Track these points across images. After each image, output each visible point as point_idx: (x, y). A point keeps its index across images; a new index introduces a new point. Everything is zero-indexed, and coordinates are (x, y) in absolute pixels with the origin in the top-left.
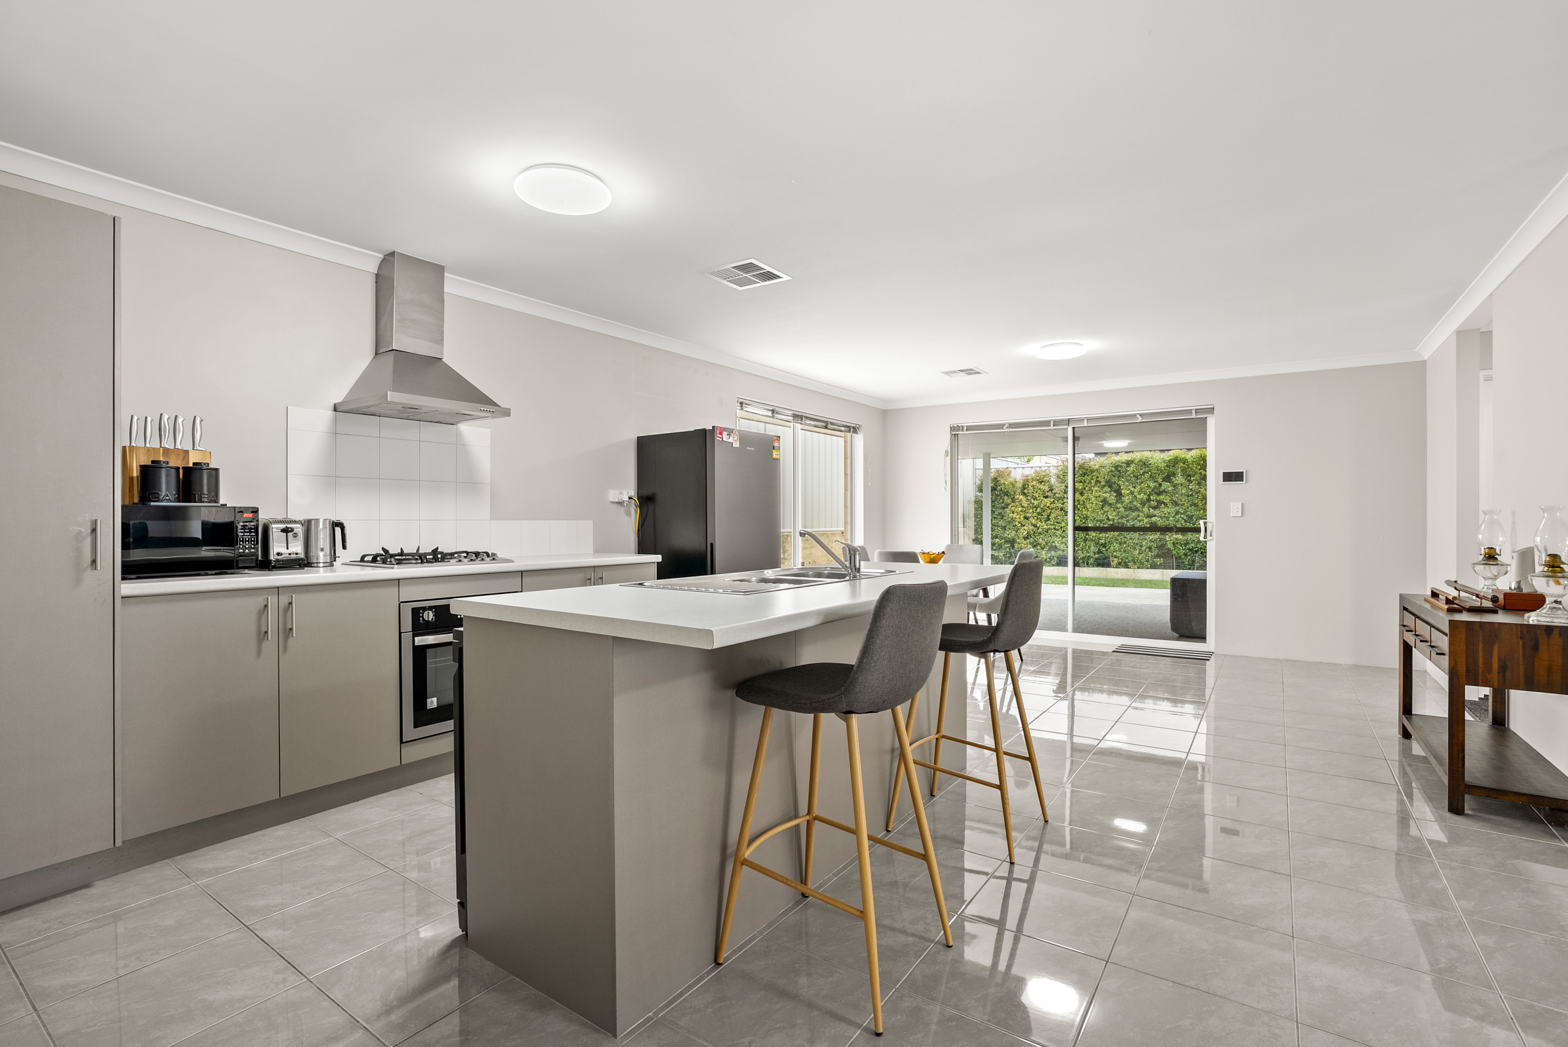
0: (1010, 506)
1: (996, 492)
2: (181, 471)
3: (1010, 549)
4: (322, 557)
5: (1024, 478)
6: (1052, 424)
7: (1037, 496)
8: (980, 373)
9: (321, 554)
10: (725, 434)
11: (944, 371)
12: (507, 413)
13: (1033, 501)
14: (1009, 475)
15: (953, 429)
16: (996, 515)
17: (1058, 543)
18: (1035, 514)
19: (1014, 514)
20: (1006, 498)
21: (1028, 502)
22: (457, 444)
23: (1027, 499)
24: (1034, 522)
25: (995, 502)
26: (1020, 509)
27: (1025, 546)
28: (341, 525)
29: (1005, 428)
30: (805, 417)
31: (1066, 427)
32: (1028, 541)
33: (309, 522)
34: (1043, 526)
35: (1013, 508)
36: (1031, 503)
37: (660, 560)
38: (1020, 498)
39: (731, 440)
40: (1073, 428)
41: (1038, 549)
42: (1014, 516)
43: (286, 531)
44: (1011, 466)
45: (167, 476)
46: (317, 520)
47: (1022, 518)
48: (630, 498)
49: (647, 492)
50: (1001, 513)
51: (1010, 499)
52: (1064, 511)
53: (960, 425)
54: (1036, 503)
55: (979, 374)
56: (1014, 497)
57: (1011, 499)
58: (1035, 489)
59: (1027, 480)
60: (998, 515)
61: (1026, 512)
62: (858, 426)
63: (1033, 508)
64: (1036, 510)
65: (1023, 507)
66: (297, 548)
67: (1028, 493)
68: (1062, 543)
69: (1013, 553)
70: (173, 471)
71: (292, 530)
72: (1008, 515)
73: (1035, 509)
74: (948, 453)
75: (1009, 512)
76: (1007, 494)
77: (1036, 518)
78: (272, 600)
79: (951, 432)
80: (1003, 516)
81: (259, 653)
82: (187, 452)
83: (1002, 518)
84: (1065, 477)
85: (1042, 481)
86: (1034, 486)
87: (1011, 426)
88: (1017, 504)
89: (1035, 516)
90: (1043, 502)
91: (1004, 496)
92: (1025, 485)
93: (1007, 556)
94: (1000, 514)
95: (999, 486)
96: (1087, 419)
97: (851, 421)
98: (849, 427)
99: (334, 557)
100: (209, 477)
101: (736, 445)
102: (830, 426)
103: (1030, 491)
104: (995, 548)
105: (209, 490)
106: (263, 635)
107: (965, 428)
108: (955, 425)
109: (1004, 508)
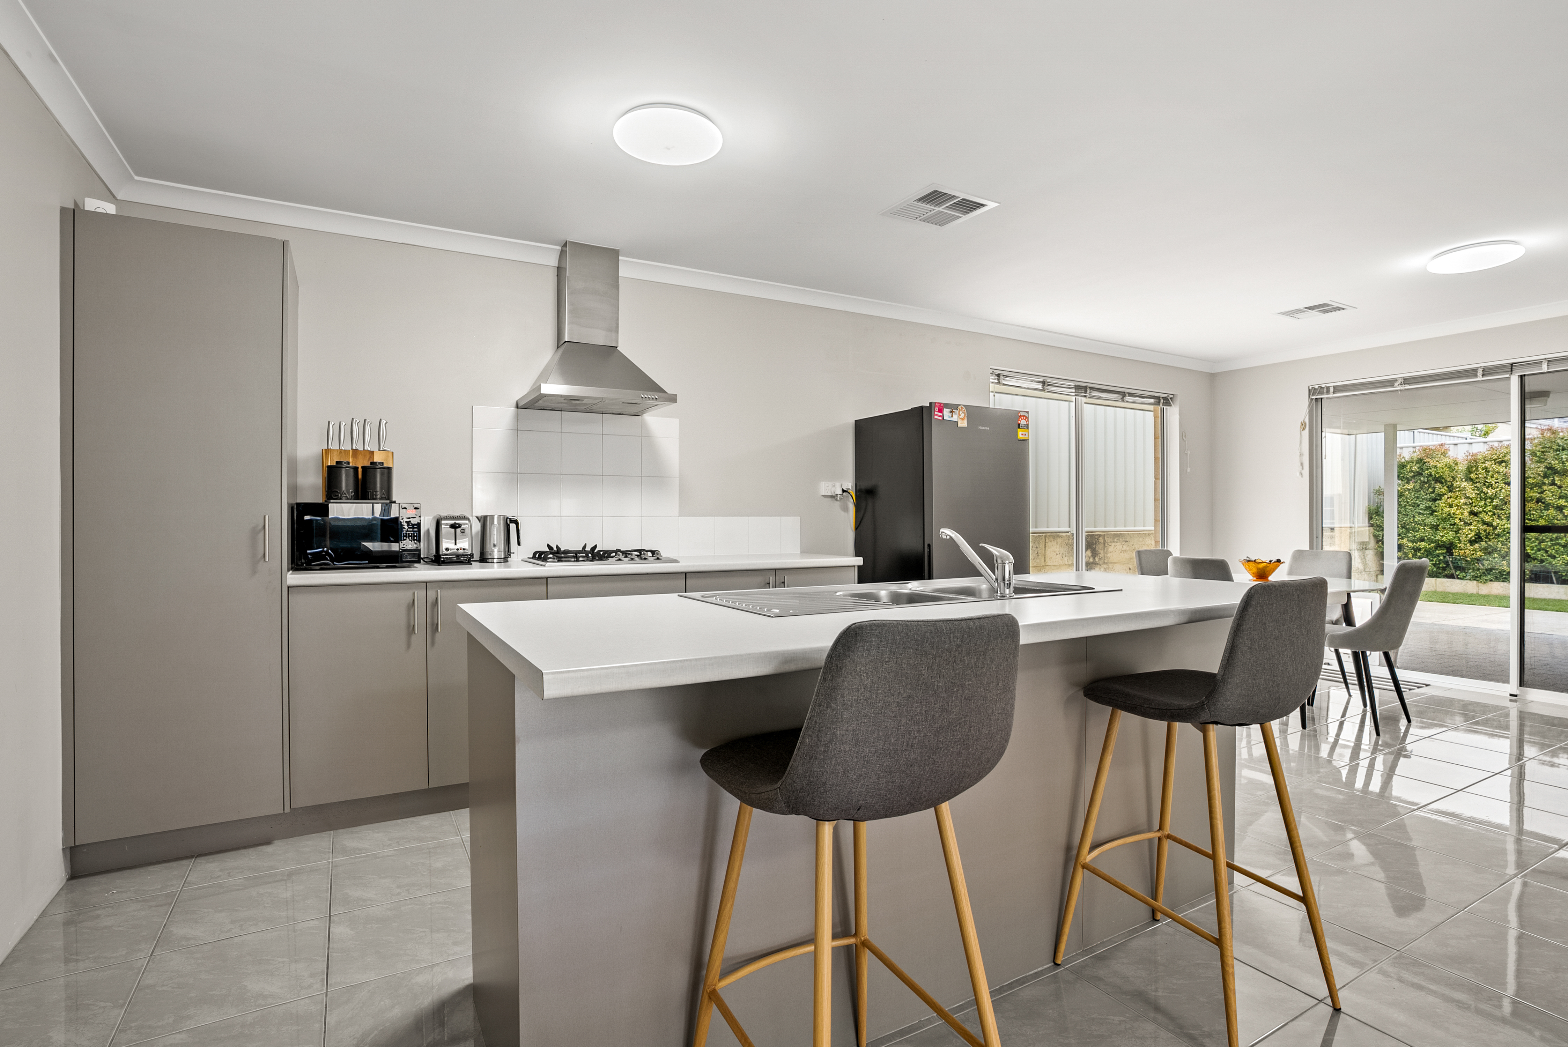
0: (1446, 497)
1: (1422, 479)
2: (360, 470)
3: (1444, 557)
4: (496, 553)
5: (1470, 457)
6: (1480, 372)
7: (1494, 482)
8: (1343, 309)
9: (496, 550)
10: (946, 411)
11: (1283, 311)
12: (673, 399)
13: (1485, 490)
14: (1444, 454)
15: (1312, 391)
16: (1421, 509)
17: (1532, 550)
18: (1489, 508)
19: (1452, 507)
20: (1438, 485)
21: (1476, 492)
22: (642, 436)
23: (1476, 487)
24: (1487, 518)
25: (1420, 491)
26: (1462, 501)
27: (1472, 552)
28: (516, 522)
29: (1396, 385)
30: (1090, 388)
31: (1508, 376)
32: (1477, 546)
33: (485, 517)
34: (1504, 525)
35: (1450, 501)
36: (1482, 492)
37: (861, 563)
38: (1463, 486)
39: (955, 418)
40: (1522, 377)
41: (1494, 558)
42: (1453, 511)
43: (454, 526)
44: (1448, 442)
45: (347, 475)
46: (492, 517)
47: (1466, 514)
48: (844, 491)
49: (865, 485)
50: (1430, 507)
51: (1445, 488)
52: (1543, 503)
53: (1323, 386)
54: (1490, 492)
55: (1342, 311)
56: (1452, 485)
57: (1447, 487)
58: (1489, 472)
59: (1475, 461)
60: (1425, 510)
61: (1474, 504)
62: (1171, 396)
63: (1486, 500)
64: (1492, 502)
65: (1468, 498)
66: (464, 544)
67: (1476, 478)
68: (1539, 550)
69: (1450, 563)
70: (352, 470)
71: (460, 526)
72: (1442, 510)
73: (1489, 500)
74: (1305, 426)
75: (1444, 505)
76: (1439, 480)
77: (1490, 514)
78: (420, 594)
79: (1309, 396)
80: (1434, 511)
81: (409, 645)
82: (372, 453)
83: (1432, 514)
84: (1547, 454)
85: (1502, 462)
86: (1487, 468)
87: (1406, 381)
88: (1457, 493)
89: (1490, 511)
90: (1503, 490)
91: (1436, 483)
92: (1472, 467)
93: (1441, 566)
94: (1427, 508)
95: (1427, 469)
96: (1549, 361)
97: (1162, 390)
98: (1158, 398)
99: (508, 553)
100: (382, 474)
101: (963, 424)
102: (1127, 398)
103: (1480, 476)
104: (1419, 554)
105: (381, 489)
106: (411, 630)
107: (1332, 390)
108: (1317, 387)
109: (1435, 500)
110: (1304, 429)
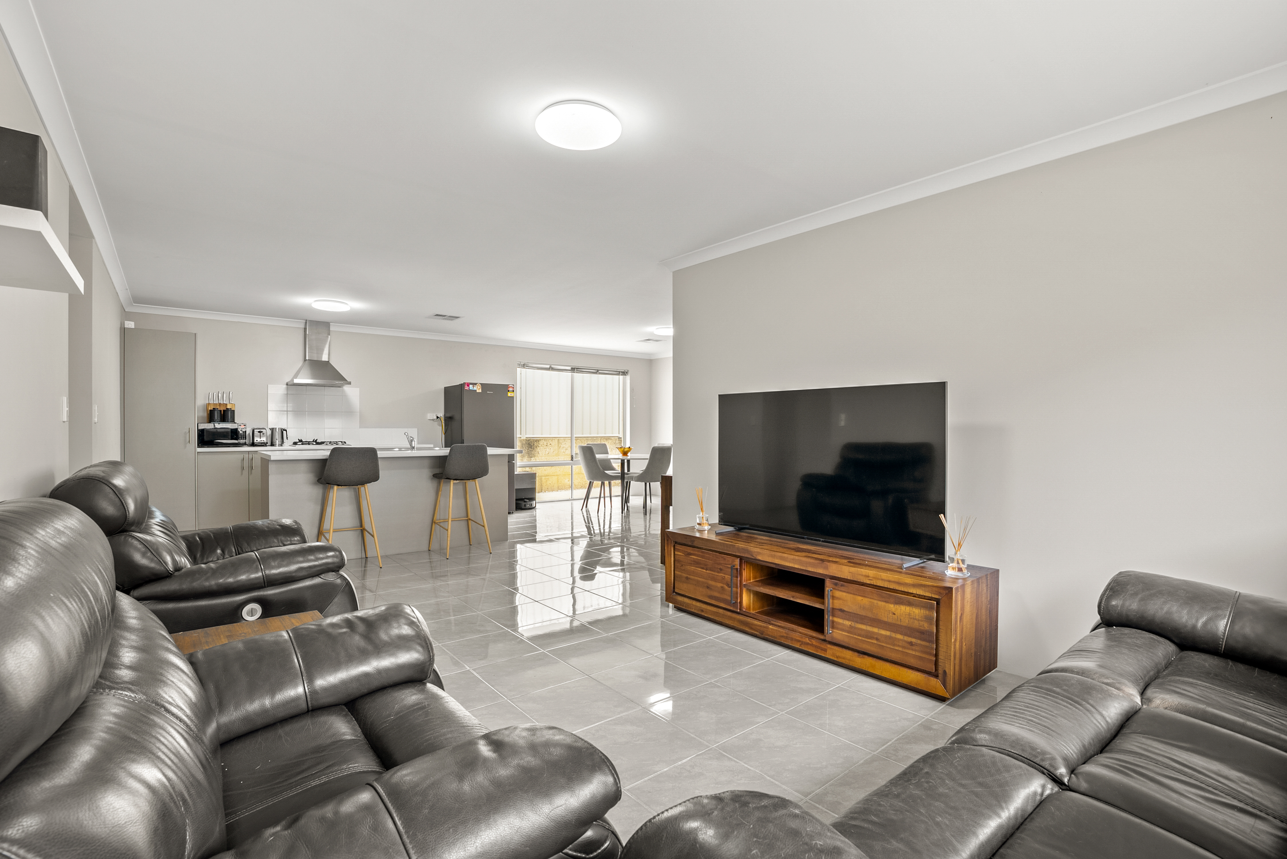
2: (222, 411)
4: (278, 442)
9: (277, 441)
10: (471, 386)
12: (350, 383)
22: (344, 396)
28: (286, 431)
30: (578, 368)
33: (273, 428)
39: (475, 388)
43: (259, 432)
45: (217, 413)
46: (276, 428)
48: (438, 417)
49: (448, 415)
62: (626, 371)
66: (264, 439)
70: (219, 412)
71: (262, 432)
78: (246, 456)
81: (242, 474)
82: (227, 404)
99: (283, 442)
100: (231, 413)
101: (477, 390)
105: (231, 418)
106: (243, 468)
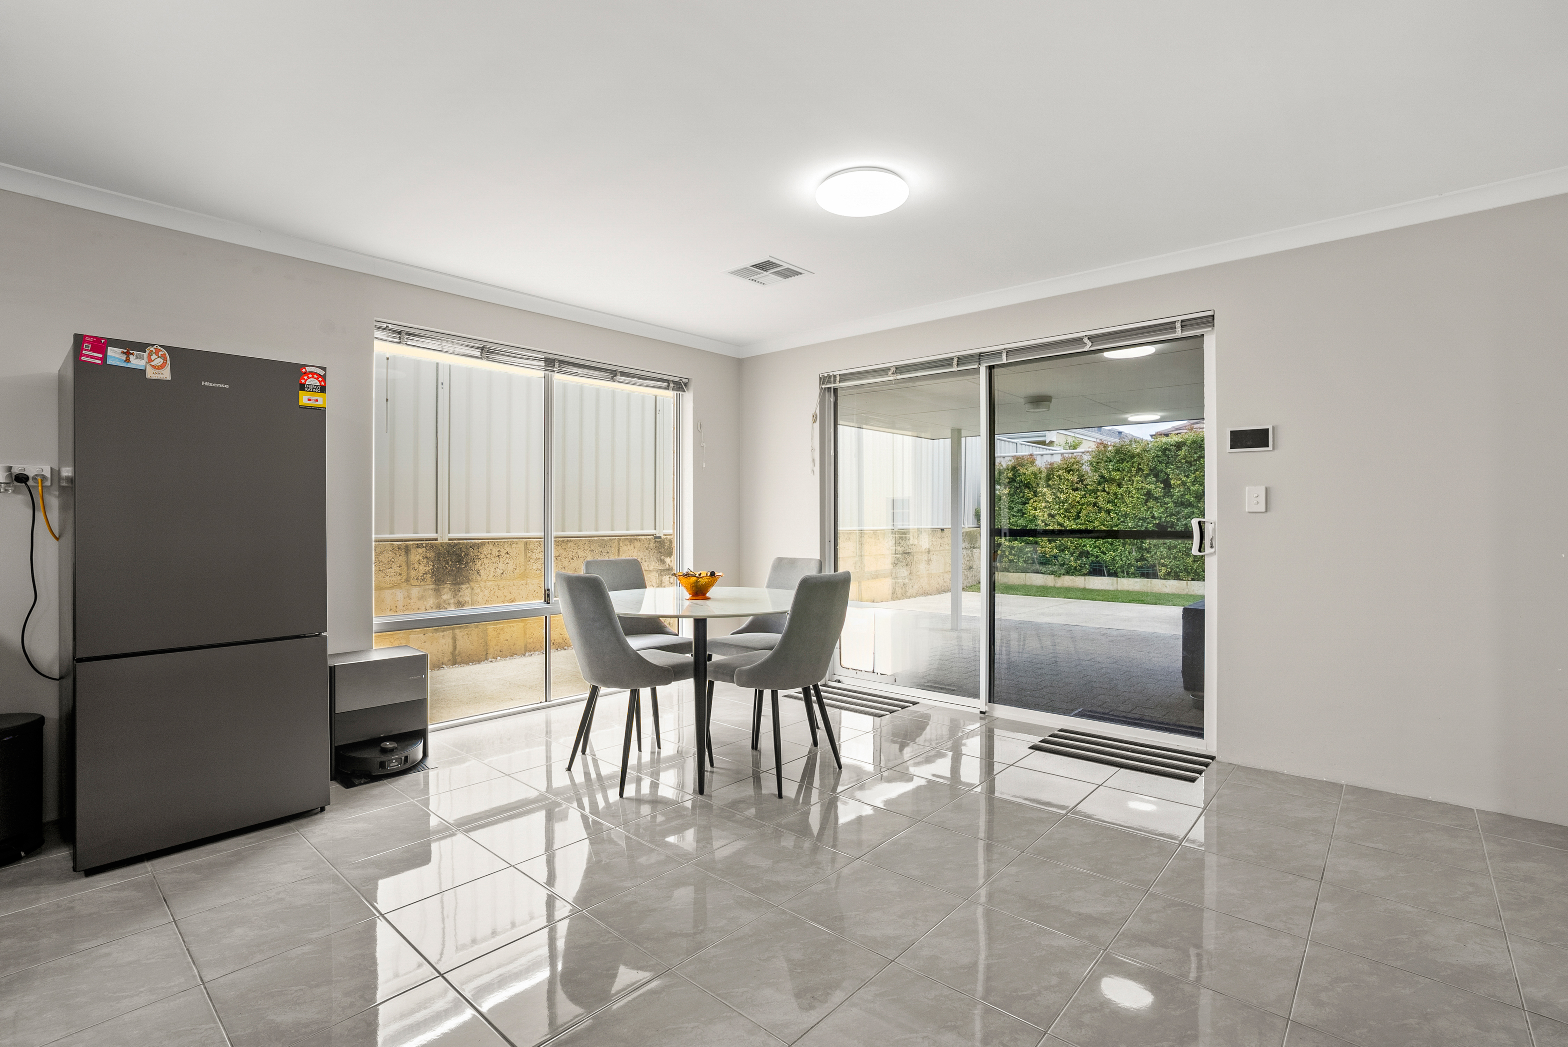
0: (1032, 501)
1: (1015, 484)
3: (1032, 554)
5: (1048, 466)
6: (955, 362)
7: (1064, 489)
8: (801, 274)
13: (1059, 495)
14: (1032, 463)
15: (824, 380)
16: (1015, 512)
17: (1090, 547)
18: (1062, 511)
19: (1036, 510)
20: (1027, 491)
21: (1053, 496)
23: (1052, 492)
24: (1061, 520)
25: (1014, 495)
26: (1043, 504)
27: (1050, 550)
29: (890, 373)
31: (976, 366)
32: (1053, 544)
34: (1072, 526)
35: (1035, 504)
36: (1057, 497)
38: (1043, 491)
40: (991, 368)
41: (1066, 555)
42: (1037, 514)
44: (1035, 453)
47: (1046, 516)
50: (1021, 510)
51: (1032, 493)
52: (1098, 507)
53: (831, 374)
54: (1063, 497)
55: (800, 276)
56: (1036, 491)
57: (1033, 492)
58: (1061, 479)
59: (1052, 469)
60: (1018, 512)
61: (1051, 508)
62: (684, 380)
63: (1060, 503)
64: (1063, 506)
65: (1048, 502)
67: (1053, 485)
68: (1095, 547)
69: (1035, 560)
72: (1030, 513)
73: (1061, 504)
74: (816, 418)
75: (1031, 508)
76: (1028, 486)
77: (1063, 516)
79: (820, 385)
80: (1024, 514)
83: (1022, 516)
84: (1099, 464)
85: (1071, 470)
86: (1060, 476)
87: (899, 370)
88: (1040, 498)
89: (1062, 514)
90: (1071, 495)
91: (1025, 488)
92: (1050, 475)
93: (1029, 562)
94: (1020, 511)
95: (1019, 476)
96: (1007, 352)
97: (676, 372)
98: (668, 381)
103: (1056, 483)
104: (1013, 552)
107: (838, 378)
108: (826, 375)
109: (1024, 504)
110: (815, 422)
